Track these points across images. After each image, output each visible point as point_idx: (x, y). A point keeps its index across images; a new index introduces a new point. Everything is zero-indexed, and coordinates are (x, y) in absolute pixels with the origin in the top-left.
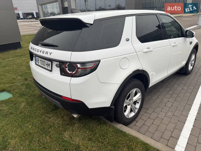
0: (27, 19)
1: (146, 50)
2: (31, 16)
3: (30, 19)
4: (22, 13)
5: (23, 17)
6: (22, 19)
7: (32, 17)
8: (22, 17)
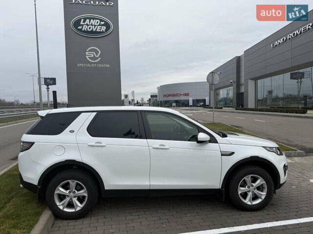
0: (197, 106)
1: (93, 144)
2: (202, 103)
3: (200, 106)
4: (193, 100)
5: (193, 104)
6: (191, 106)
7: (203, 105)
8: (191, 103)
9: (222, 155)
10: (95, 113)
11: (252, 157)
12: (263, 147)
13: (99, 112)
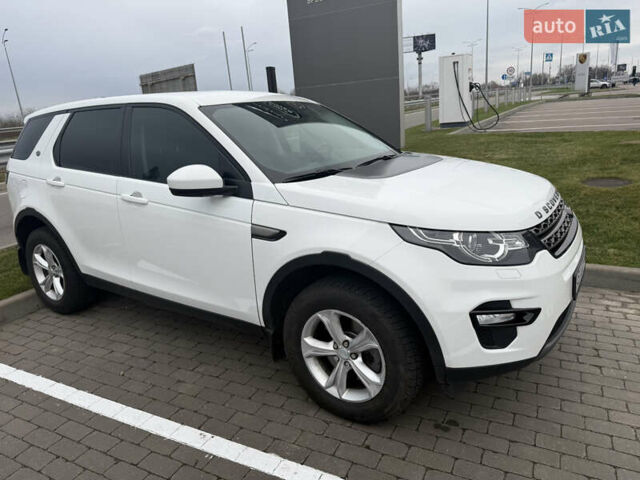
1: (52, 181)
9: (254, 235)
10: (68, 115)
11: (327, 255)
12: (391, 224)
13: (74, 112)
